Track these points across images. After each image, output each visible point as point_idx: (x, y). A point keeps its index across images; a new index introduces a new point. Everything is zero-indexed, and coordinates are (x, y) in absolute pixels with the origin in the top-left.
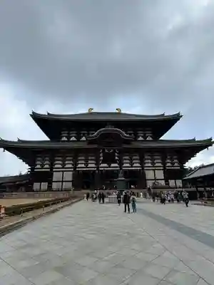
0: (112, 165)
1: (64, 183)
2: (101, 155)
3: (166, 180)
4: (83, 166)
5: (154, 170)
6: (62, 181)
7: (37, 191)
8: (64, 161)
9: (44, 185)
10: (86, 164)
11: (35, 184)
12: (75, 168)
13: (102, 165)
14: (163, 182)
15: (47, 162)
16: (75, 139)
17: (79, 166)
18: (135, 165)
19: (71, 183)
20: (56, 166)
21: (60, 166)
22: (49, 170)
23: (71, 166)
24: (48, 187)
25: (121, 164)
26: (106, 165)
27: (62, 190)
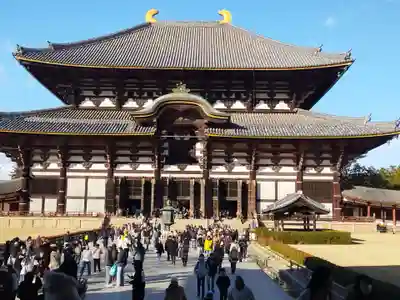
0: (190, 168)
1: (89, 201)
2: (166, 145)
5: (277, 181)
6: (86, 198)
7: (38, 215)
9: (51, 204)
10: (134, 165)
11: (33, 200)
12: (111, 172)
13: (167, 168)
17: (120, 167)
18: (237, 169)
19: (103, 202)
20: (73, 166)
21: (80, 167)
22: (59, 174)
23: (102, 167)
24: (58, 207)
25: (209, 166)
26: (174, 168)
27: (85, 215)
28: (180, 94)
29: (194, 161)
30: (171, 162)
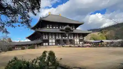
0: (66, 38)
3: (79, 42)
4: (58, 38)
5: (77, 39)
6: (52, 43)
7: (45, 46)
8: (52, 36)
9: (47, 44)
10: (59, 37)
11: (44, 44)
12: (55, 38)
13: (63, 38)
14: (79, 43)
15: (47, 36)
16: (51, 28)
17: (57, 38)
18: (72, 38)
19: (55, 43)
20: (50, 38)
21: (51, 38)
22: (48, 39)
23: (54, 38)
25: (68, 37)
26: (64, 38)
27: (52, 45)
28: (68, 26)
29: (66, 36)
30: (63, 37)
